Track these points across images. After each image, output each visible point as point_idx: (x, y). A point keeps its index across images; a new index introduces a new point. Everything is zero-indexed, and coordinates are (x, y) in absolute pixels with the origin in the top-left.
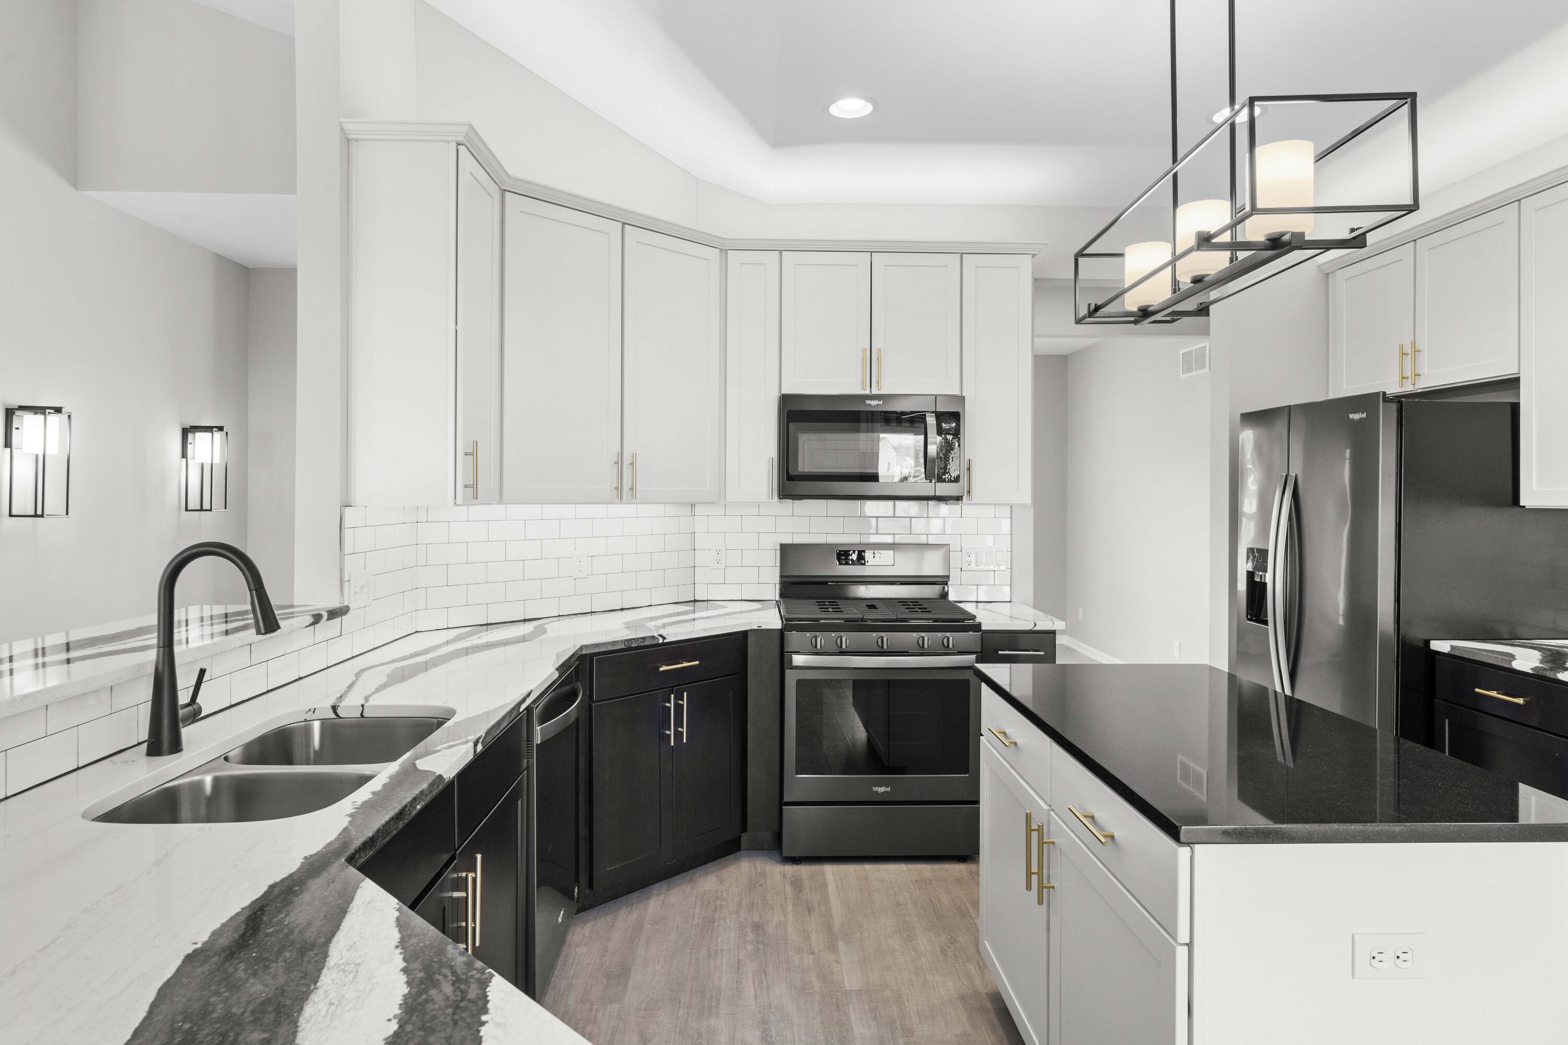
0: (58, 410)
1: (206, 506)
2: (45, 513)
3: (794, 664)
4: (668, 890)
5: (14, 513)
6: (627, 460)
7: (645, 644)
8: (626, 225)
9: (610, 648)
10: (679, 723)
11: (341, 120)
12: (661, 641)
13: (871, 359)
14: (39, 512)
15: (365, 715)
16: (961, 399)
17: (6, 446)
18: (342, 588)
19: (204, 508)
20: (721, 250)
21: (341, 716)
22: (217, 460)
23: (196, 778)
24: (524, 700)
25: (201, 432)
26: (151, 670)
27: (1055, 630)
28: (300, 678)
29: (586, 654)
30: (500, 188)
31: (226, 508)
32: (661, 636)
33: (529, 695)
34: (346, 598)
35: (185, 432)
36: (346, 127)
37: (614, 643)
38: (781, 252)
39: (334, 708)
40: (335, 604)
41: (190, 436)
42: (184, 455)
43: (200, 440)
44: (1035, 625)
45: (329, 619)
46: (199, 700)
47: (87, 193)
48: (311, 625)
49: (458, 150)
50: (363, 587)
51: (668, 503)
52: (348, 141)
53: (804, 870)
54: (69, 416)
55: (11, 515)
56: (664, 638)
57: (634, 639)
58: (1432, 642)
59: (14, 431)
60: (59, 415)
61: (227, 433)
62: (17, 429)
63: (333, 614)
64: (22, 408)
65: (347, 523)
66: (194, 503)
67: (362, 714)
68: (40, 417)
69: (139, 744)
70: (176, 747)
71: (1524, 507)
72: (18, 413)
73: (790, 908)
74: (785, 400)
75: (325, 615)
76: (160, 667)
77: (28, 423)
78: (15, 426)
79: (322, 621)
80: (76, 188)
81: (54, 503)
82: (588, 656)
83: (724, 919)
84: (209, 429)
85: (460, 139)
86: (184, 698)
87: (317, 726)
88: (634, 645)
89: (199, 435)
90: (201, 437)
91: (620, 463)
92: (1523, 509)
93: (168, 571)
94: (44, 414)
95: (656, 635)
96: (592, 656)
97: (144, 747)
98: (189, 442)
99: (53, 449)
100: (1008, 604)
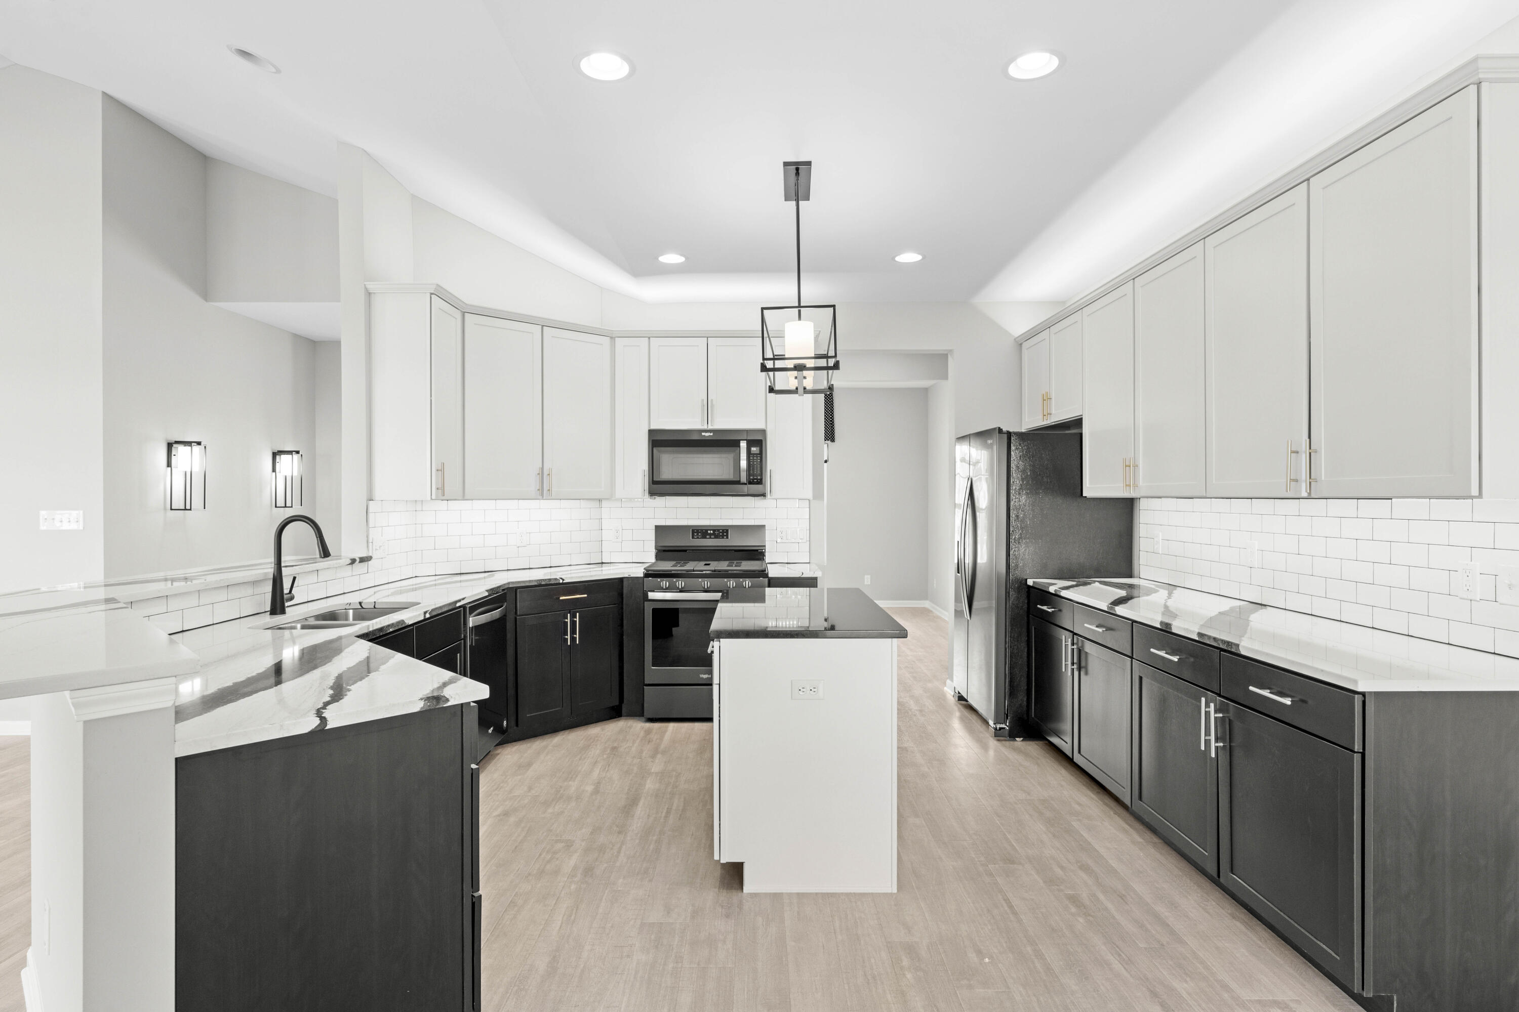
0: (199, 443)
1: (289, 504)
2: (192, 508)
3: (650, 598)
4: (569, 733)
5: (173, 508)
6: (546, 473)
7: (551, 583)
8: (544, 327)
9: (528, 584)
10: (573, 631)
11: (365, 283)
12: (561, 581)
13: (707, 407)
14: (188, 507)
15: (376, 607)
16: (763, 432)
17: (168, 466)
18: (368, 546)
19: (287, 506)
20: (611, 338)
21: (364, 607)
22: (295, 474)
23: (293, 625)
24: (460, 601)
25: (284, 454)
26: (272, 577)
27: (817, 577)
28: (344, 593)
29: (513, 587)
30: (461, 311)
31: (301, 506)
32: (561, 578)
33: (463, 599)
34: (370, 551)
35: (275, 455)
36: (368, 287)
37: (530, 581)
38: (649, 338)
39: (360, 603)
40: (364, 555)
41: (278, 457)
42: (274, 470)
43: (284, 459)
44: (803, 574)
45: (360, 562)
46: (293, 592)
47: (211, 303)
48: (350, 564)
49: (431, 297)
50: (380, 547)
51: (583, 499)
52: (369, 294)
53: (656, 726)
54: (205, 447)
55: (171, 509)
56: (563, 580)
57: (543, 580)
58: (1028, 580)
59: (173, 457)
60: (200, 446)
61: (302, 455)
62: (174, 455)
63: (362, 560)
64: (177, 442)
65: (371, 510)
66: (280, 502)
67: (374, 607)
68: (188, 448)
69: (265, 612)
70: (283, 612)
71: (1086, 497)
72: (175, 445)
73: (638, 741)
74: (651, 432)
75: (358, 560)
76: (276, 574)
77: (180, 451)
78: (173, 454)
79: (356, 563)
80: (206, 300)
81: (197, 502)
82: (514, 589)
83: (596, 745)
84: (290, 452)
85: (432, 292)
86: (286, 591)
87: (351, 612)
88: (543, 583)
89: (283, 457)
90: (285, 458)
91: (541, 473)
92: (1085, 499)
93: (278, 530)
94: (191, 446)
95: (558, 578)
96: (516, 589)
97: (269, 613)
98: (277, 461)
99: (197, 469)
100: (808, 564)
